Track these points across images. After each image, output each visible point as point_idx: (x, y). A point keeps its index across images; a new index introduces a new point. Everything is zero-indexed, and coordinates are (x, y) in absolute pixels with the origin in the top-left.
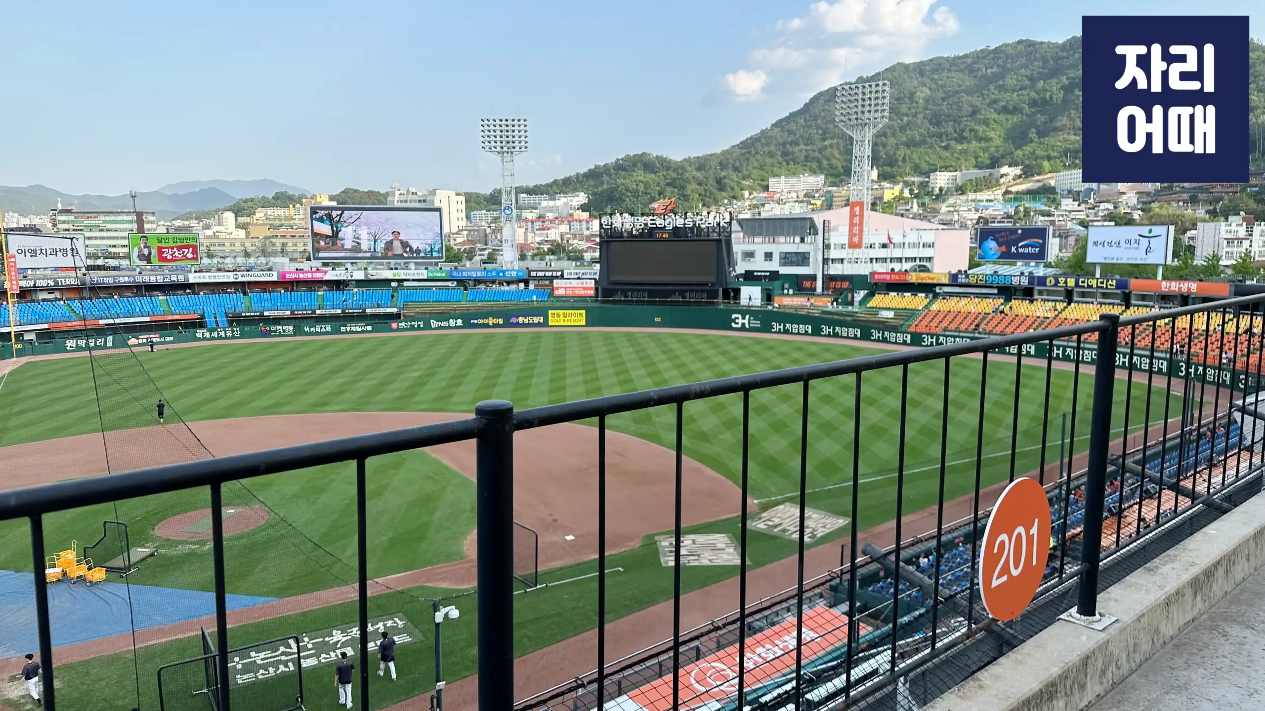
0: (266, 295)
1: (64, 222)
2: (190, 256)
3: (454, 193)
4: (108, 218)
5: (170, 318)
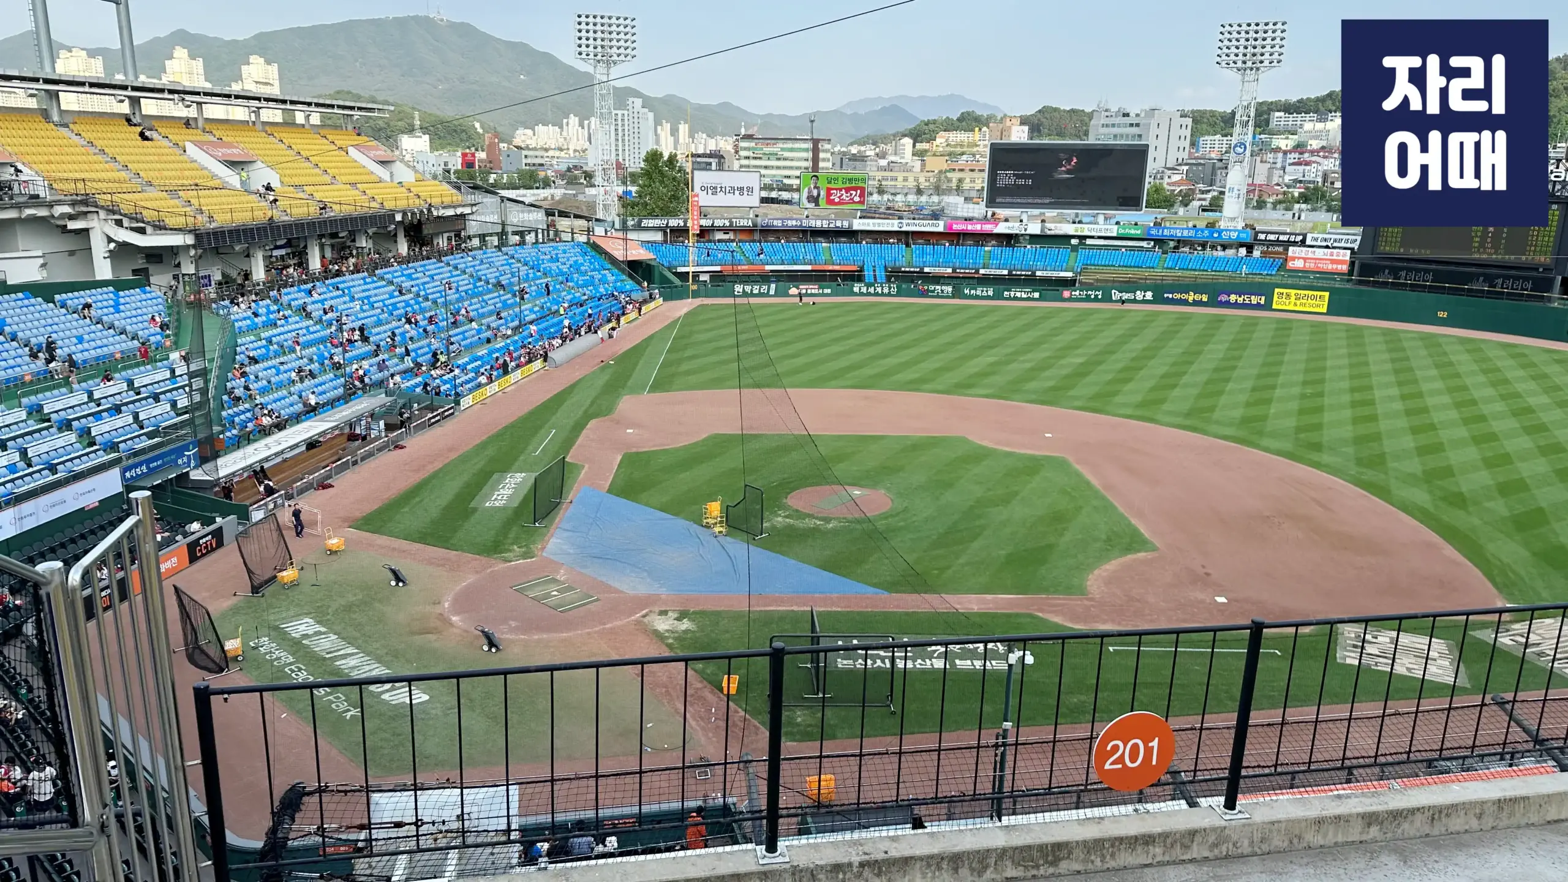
0: (929, 248)
1: (745, 149)
2: (857, 199)
4: (785, 146)
5: (831, 268)
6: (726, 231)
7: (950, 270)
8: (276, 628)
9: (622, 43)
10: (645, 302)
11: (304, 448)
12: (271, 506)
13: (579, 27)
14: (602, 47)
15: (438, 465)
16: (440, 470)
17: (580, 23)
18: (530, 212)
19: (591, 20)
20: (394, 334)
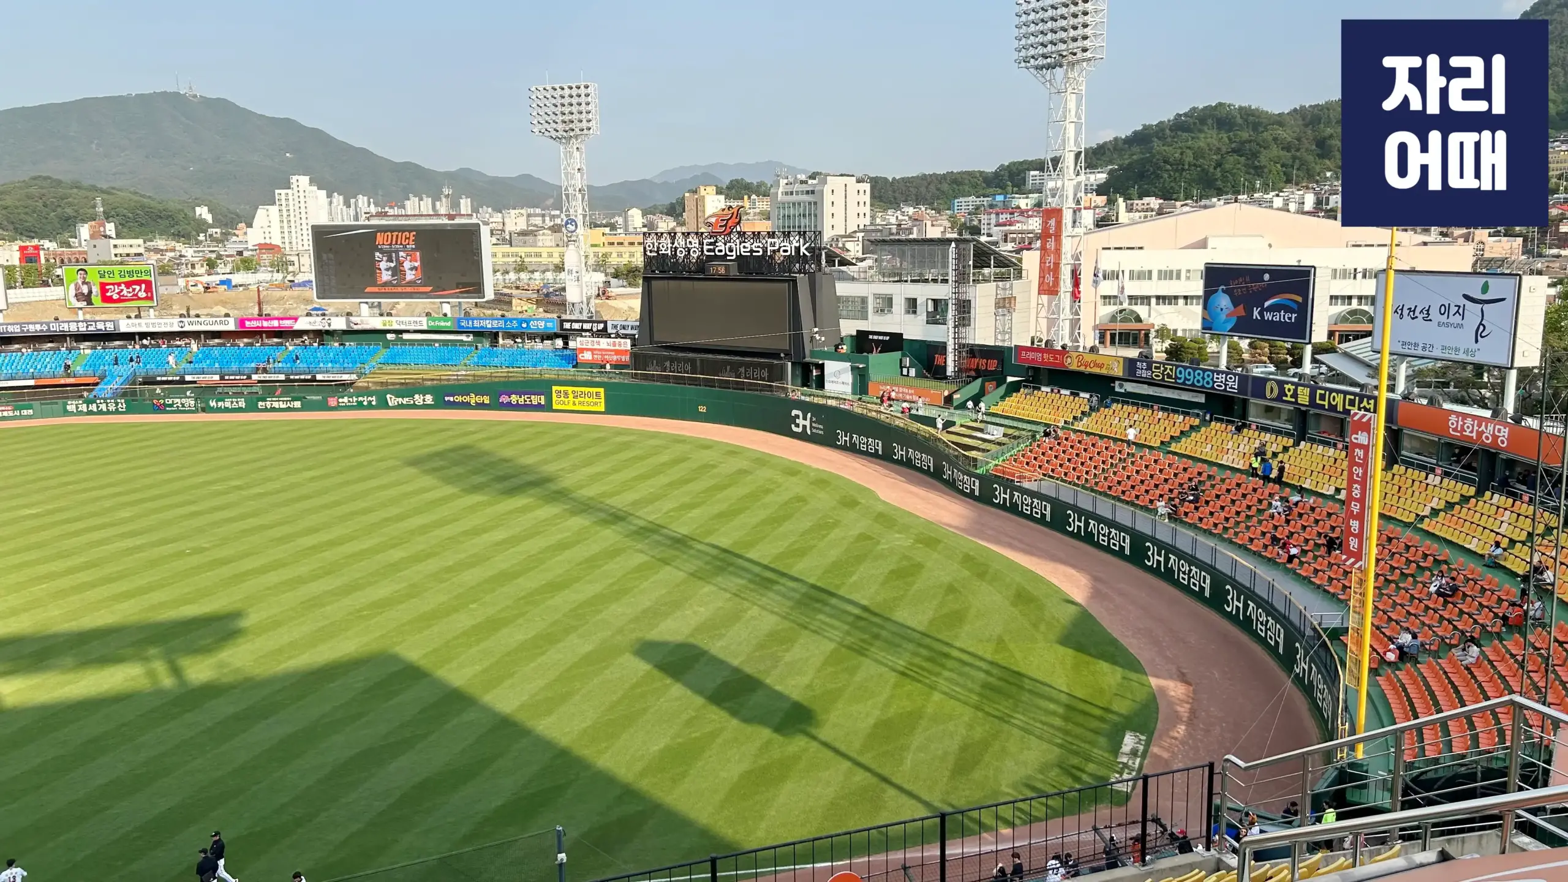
0: (216, 351)
2: (142, 294)
3: (854, 179)
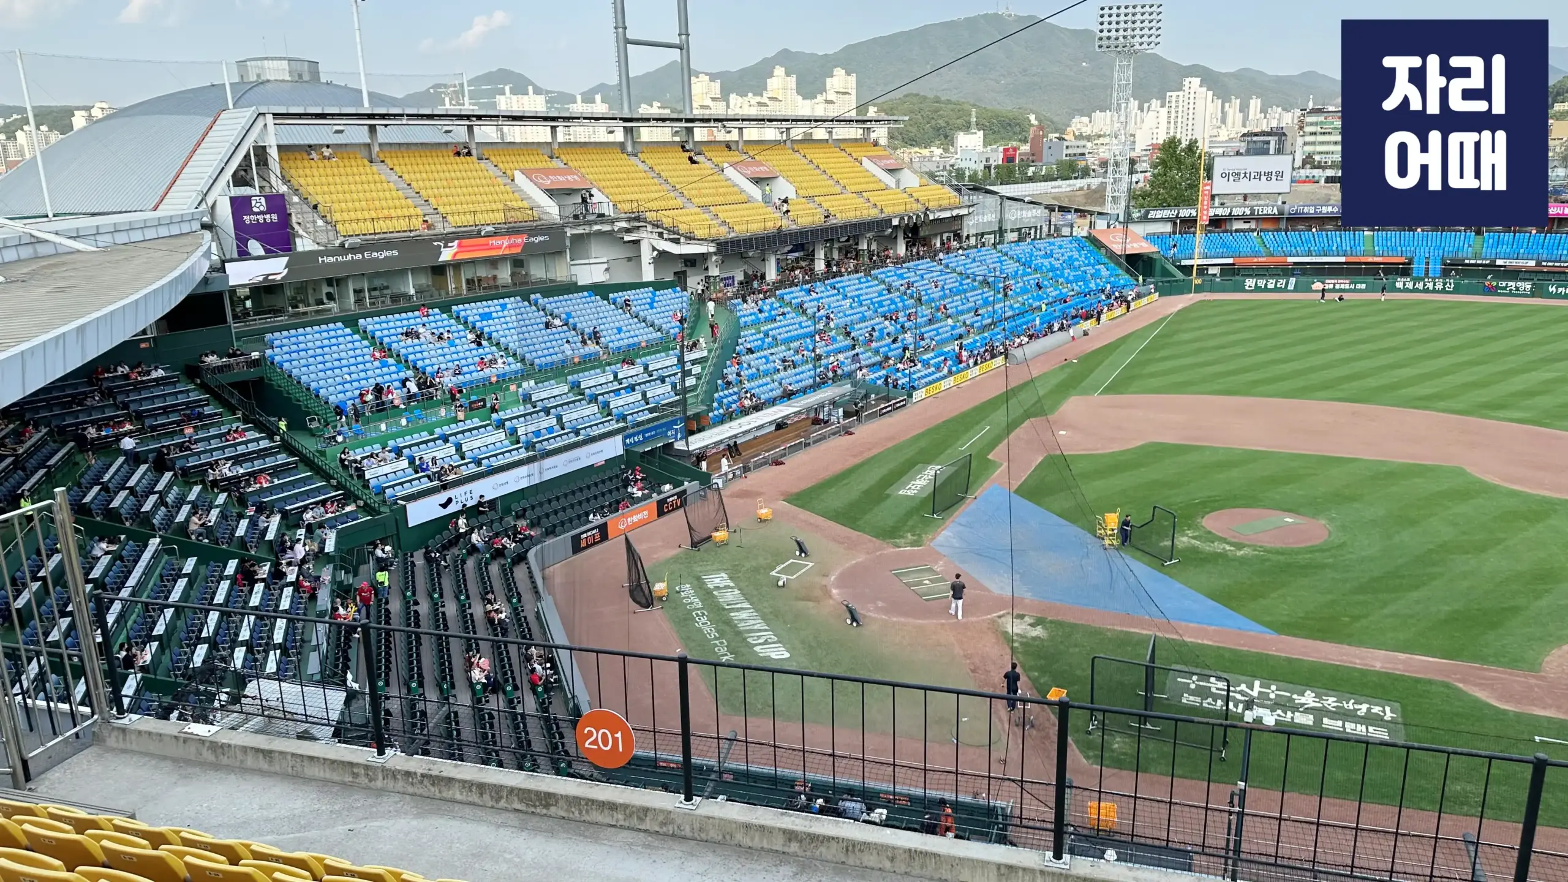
0: (1508, 236)
6: (1247, 220)
7: (1532, 263)
8: (699, 579)
9: (1146, 31)
10: (1139, 296)
11: (773, 428)
12: (731, 476)
13: (1101, 20)
14: (1124, 37)
15: (875, 452)
16: (873, 458)
17: (1102, 16)
18: (1028, 209)
19: (1115, 11)
20: (873, 329)
